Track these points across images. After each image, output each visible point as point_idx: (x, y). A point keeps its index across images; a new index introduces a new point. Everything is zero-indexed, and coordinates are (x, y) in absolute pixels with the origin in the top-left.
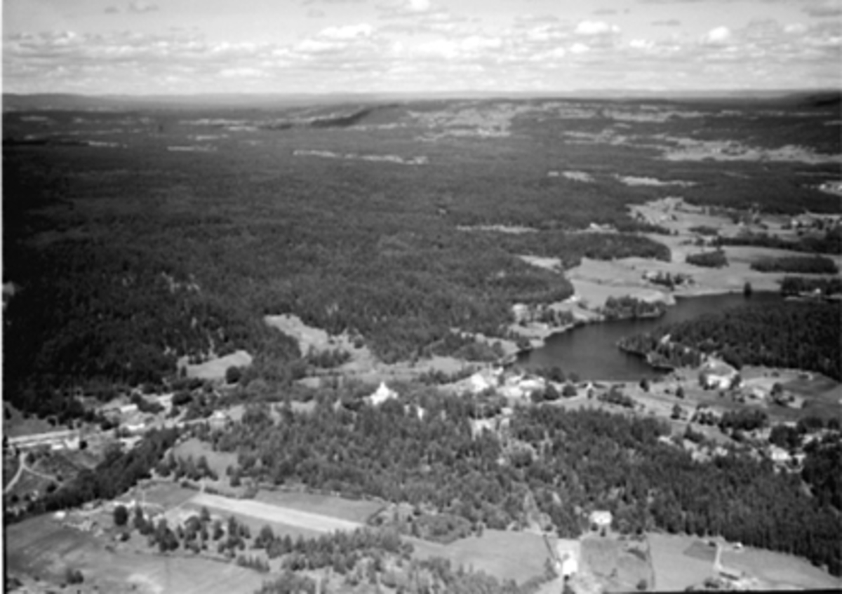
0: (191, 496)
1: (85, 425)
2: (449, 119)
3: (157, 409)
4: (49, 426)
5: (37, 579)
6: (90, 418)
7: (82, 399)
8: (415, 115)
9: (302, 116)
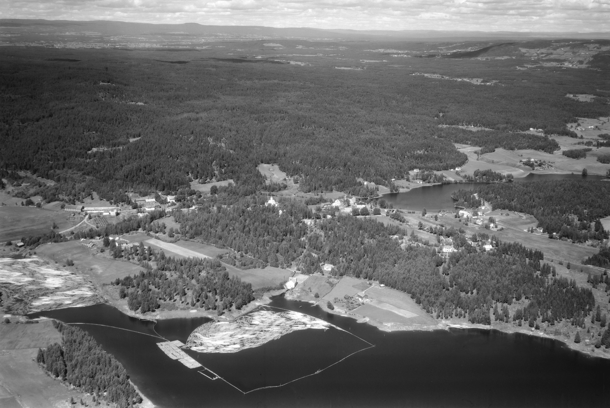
0: (148, 239)
1: (126, 205)
2: (548, 54)
3: (164, 202)
4: (109, 204)
5: (56, 263)
6: (129, 203)
7: (130, 195)
8: (523, 50)
9: (448, 49)
